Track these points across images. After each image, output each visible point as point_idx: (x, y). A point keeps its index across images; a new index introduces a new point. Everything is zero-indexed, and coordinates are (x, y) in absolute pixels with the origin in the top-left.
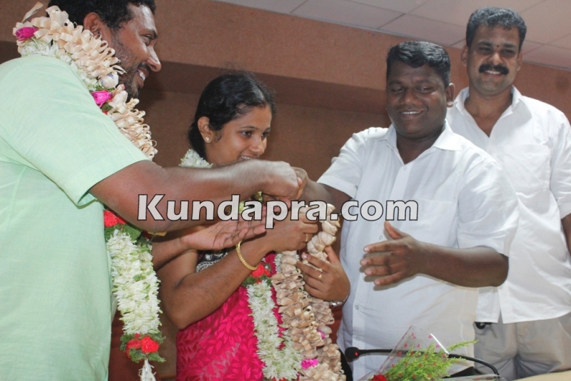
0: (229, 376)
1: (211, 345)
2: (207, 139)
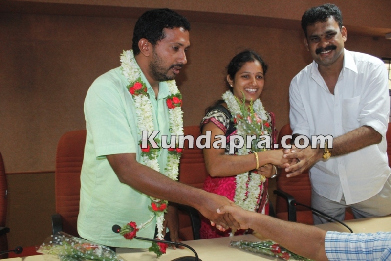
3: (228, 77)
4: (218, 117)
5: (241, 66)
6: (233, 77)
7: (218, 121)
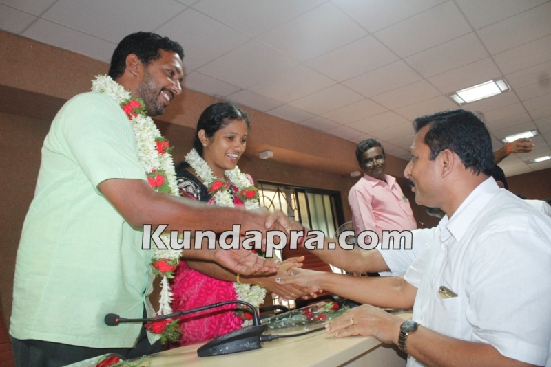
0: (198, 302)
1: (187, 280)
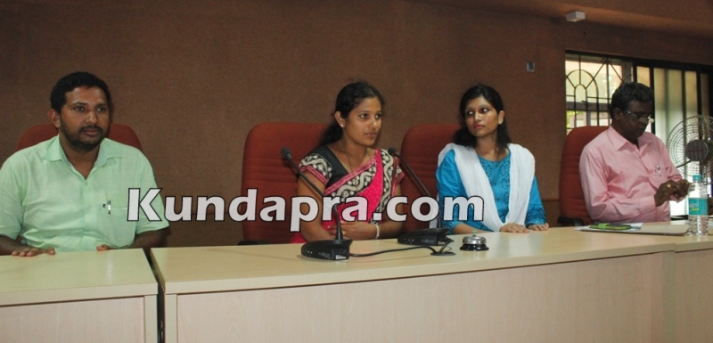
2: (342, 126)
3: (338, 114)
4: (317, 164)
5: (358, 103)
6: (345, 115)
7: (317, 169)
